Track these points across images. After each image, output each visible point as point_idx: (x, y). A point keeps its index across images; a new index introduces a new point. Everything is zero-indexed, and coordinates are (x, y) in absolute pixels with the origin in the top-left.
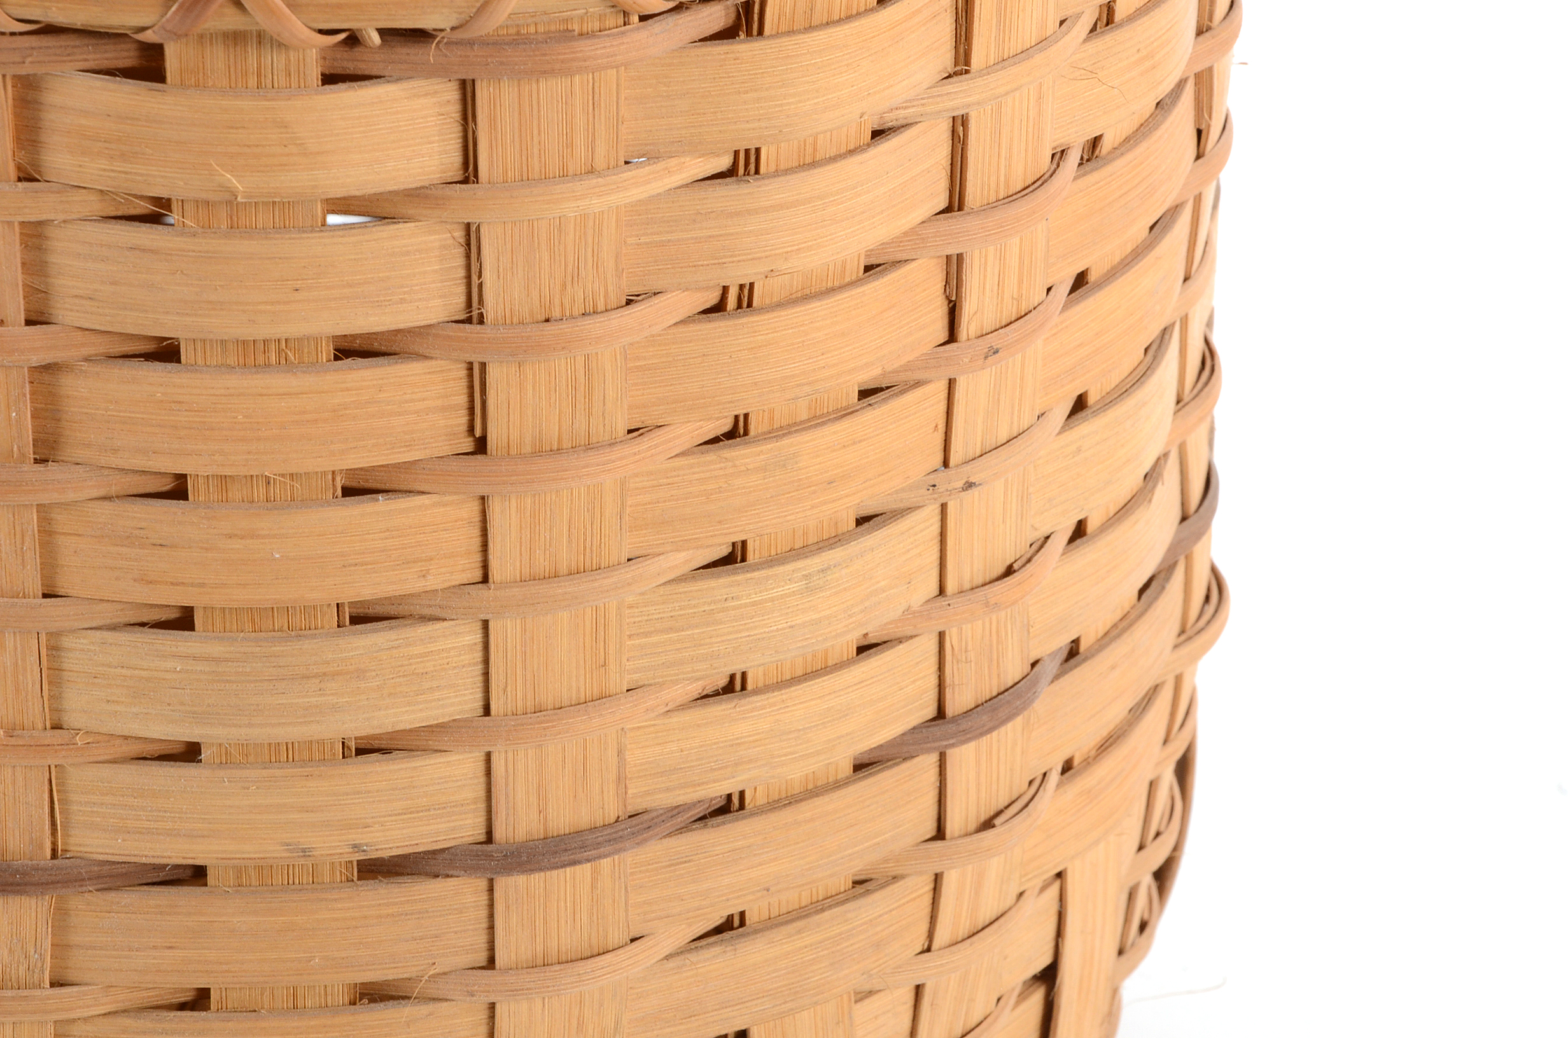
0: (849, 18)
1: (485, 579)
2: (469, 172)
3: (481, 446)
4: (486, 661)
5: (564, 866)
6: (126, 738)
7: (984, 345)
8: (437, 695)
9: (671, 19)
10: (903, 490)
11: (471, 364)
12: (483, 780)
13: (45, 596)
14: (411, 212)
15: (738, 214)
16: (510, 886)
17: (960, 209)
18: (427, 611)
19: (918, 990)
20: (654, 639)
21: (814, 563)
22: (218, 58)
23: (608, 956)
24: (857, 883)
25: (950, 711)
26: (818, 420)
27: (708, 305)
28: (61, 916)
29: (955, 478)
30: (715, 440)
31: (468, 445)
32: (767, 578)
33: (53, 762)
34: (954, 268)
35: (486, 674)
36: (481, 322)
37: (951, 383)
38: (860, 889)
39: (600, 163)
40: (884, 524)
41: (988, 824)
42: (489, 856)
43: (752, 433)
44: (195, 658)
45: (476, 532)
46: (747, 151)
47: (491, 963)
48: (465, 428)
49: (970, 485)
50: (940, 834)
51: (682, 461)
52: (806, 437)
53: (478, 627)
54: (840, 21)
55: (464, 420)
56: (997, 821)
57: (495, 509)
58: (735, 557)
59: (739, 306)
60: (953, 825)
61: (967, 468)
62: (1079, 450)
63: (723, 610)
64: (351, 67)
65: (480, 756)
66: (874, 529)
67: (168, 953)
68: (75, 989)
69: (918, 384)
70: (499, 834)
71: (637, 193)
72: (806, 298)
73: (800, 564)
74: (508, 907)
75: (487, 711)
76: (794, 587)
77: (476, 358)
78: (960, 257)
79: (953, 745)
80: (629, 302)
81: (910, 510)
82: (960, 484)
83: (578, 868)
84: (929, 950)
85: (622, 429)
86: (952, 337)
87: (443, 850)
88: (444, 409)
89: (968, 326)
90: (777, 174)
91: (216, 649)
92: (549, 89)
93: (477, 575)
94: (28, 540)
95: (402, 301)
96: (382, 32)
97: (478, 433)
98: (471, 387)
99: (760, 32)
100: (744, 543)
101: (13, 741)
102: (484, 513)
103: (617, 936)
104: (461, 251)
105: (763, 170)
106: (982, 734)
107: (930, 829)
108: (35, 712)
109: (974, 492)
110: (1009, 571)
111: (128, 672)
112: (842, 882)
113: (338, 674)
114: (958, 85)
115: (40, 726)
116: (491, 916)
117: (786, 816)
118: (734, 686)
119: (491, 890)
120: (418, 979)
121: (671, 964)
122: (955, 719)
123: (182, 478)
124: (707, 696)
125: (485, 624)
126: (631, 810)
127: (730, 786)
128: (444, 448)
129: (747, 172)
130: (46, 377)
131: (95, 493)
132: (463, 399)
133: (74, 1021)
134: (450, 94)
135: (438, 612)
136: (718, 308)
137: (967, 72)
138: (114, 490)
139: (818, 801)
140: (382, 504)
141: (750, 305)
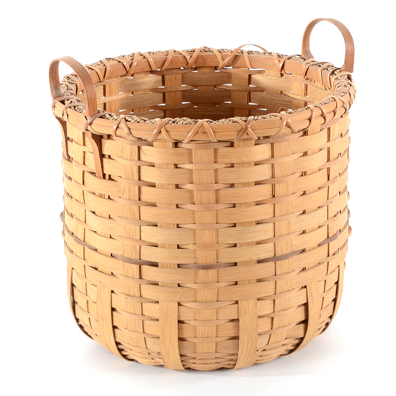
0: (317, 133)
1: (274, 216)
2: (273, 156)
3: (274, 196)
4: (274, 229)
5: (284, 259)
6: (227, 244)
7: (332, 181)
8: (268, 234)
9: (297, 133)
10: (323, 203)
11: (272, 184)
12: (274, 247)
13: (217, 224)
14: (265, 163)
15: (305, 161)
16: (278, 263)
17: (329, 161)
18: (267, 222)
19: (325, 281)
20: (295, 225)
21: (314, 213)
22: (242, 143)
23: (291, 273)
24: (318, 264)
25: (329, 237)
26: (314, 192)
27: (301, 175)
28: (218, 271)
29: (329, 201)
30: (302, 195)
31: (272, 196)
32: (309, 215)
33: (217, 249)
34: (329, 169)
35: (274, 231)
36: (274, 178)
37: (329, 187)
38: (319, 264)
39: (289, 154)
40: (321, 208)
41: (334, 254)
42: (276, 258)
43: (306, 194)
44: (237, 231)
45: (273, 209)
46: (306, 152)
47: (276, 275)
48: (272, 194)
49: (331, 202)
50: (328, 256)
51: (298, 198)
52: (313, 194)
53: (273, 224)
54: (316, 133)
55: (272, 193)
56: (335, 254)
57: (276, 205)
58: (304, 212)
59: (304, 175)
60: (330, 255)
61: (331, 200)
62: (341, 199)
63: (304, 220)
64: (258, 143)
65: (274, 243)
66: (320, 208)
67: (233, 276)
68: (220, 283)
69: (325, 187)
70: (276, 255)
71: (293, 158)
72: (313, 174)
73: (313, 213)
74: (278, 266)
75: (274, 236)
76: (312, 216)
77: (273, 183)
78: (329, 168)
79: (330, 242)
80: (292, 174)
81: (324, 206)
82: (330, 202)
83: (287, 260)
84: (327, 274)
85: (292, 193)
86: (328, 180)
87: (269, 258)
88: (269, 191)
89: (330, 179)
90: (309, 155)
91: (240, 229)
92: (283, 144)
93: (273, 216)
94: (215, 215)
95: (264, 176)
96: (263, 137)
97: (274, 194)
98: (273, 188)
99: (307, 135)
100: (305, 210)
101: (212, 246)
102: (274, 206)
103: (291, 270)
104: (271, 168)
105: (308, 155)
106: (333, 240)
107: (327, 255)
108: (215, 241)
109: (332, 203)
110: (335, 216)
111: (228, 234)
112: (317, 263)
113: (256, 231)
114: (329, 143)
115: (215, 243)
116: (275, 268)
117: (311, 252)
118: (304, 232)
119: (275, 264)
120: (266, 278)
121: (298, 275)
122: (330, 238)
123: (235, 204)
124: (301, 234)
125: (274, 223)
126: (293, 251)
127: (303, 248)
128: (269, 197)
129: (305, 155)
130: (217, 192)
131: (224, 207)
132: (272, 190)
133: (220, 288)
134: (270, 145)
135: (268, 222)
136: (302, 175)
137: (330, 141)
138: (226, 207)
139: (315, 250)
140: (262, 206)
141: (306, 175)
